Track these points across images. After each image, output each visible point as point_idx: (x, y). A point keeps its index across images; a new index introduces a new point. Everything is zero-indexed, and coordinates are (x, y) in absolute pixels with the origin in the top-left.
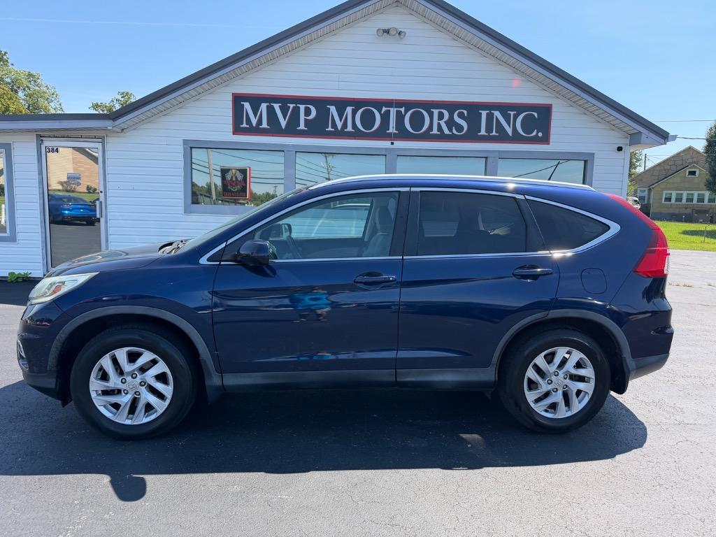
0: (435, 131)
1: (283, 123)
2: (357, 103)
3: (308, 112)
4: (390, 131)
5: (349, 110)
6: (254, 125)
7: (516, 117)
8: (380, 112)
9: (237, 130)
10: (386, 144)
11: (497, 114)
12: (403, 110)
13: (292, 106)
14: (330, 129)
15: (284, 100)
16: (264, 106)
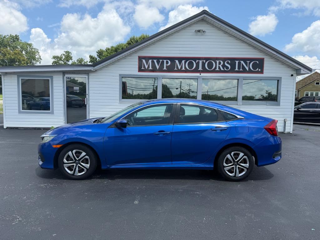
0: (217, 69)
1: (158, 67)
2: (186, 59)
3: (167, 63)
4: (200, 69)
5: (183, 61)
6: (146, 68)
7: (250, 63)
8: (195, 62)
9: (140, 70)
10: (198, 74)
11: (242, 62)
12: (204, 61)
13: (161, 60)
14: (176, 69)
15: (158, 59)
16: (150, 61)
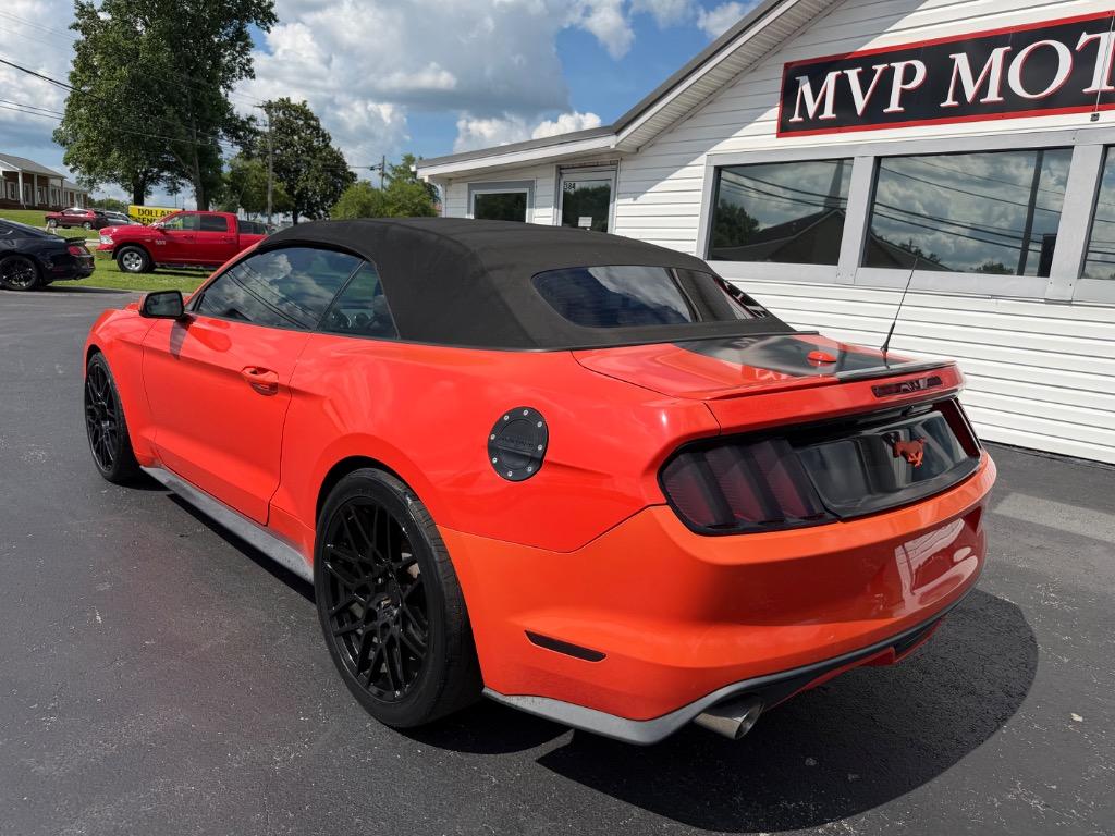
1: (860, 103)
2: (1014, 39)
3: (909, 74)
4: (1094, 87)
6: (812, 115)
8: (1071, 47)
9: (785, 129)
10: (1082, 119)
13: (879, 68)
14: (950, 102)
15: (866, 61)
16: (831, 78)
